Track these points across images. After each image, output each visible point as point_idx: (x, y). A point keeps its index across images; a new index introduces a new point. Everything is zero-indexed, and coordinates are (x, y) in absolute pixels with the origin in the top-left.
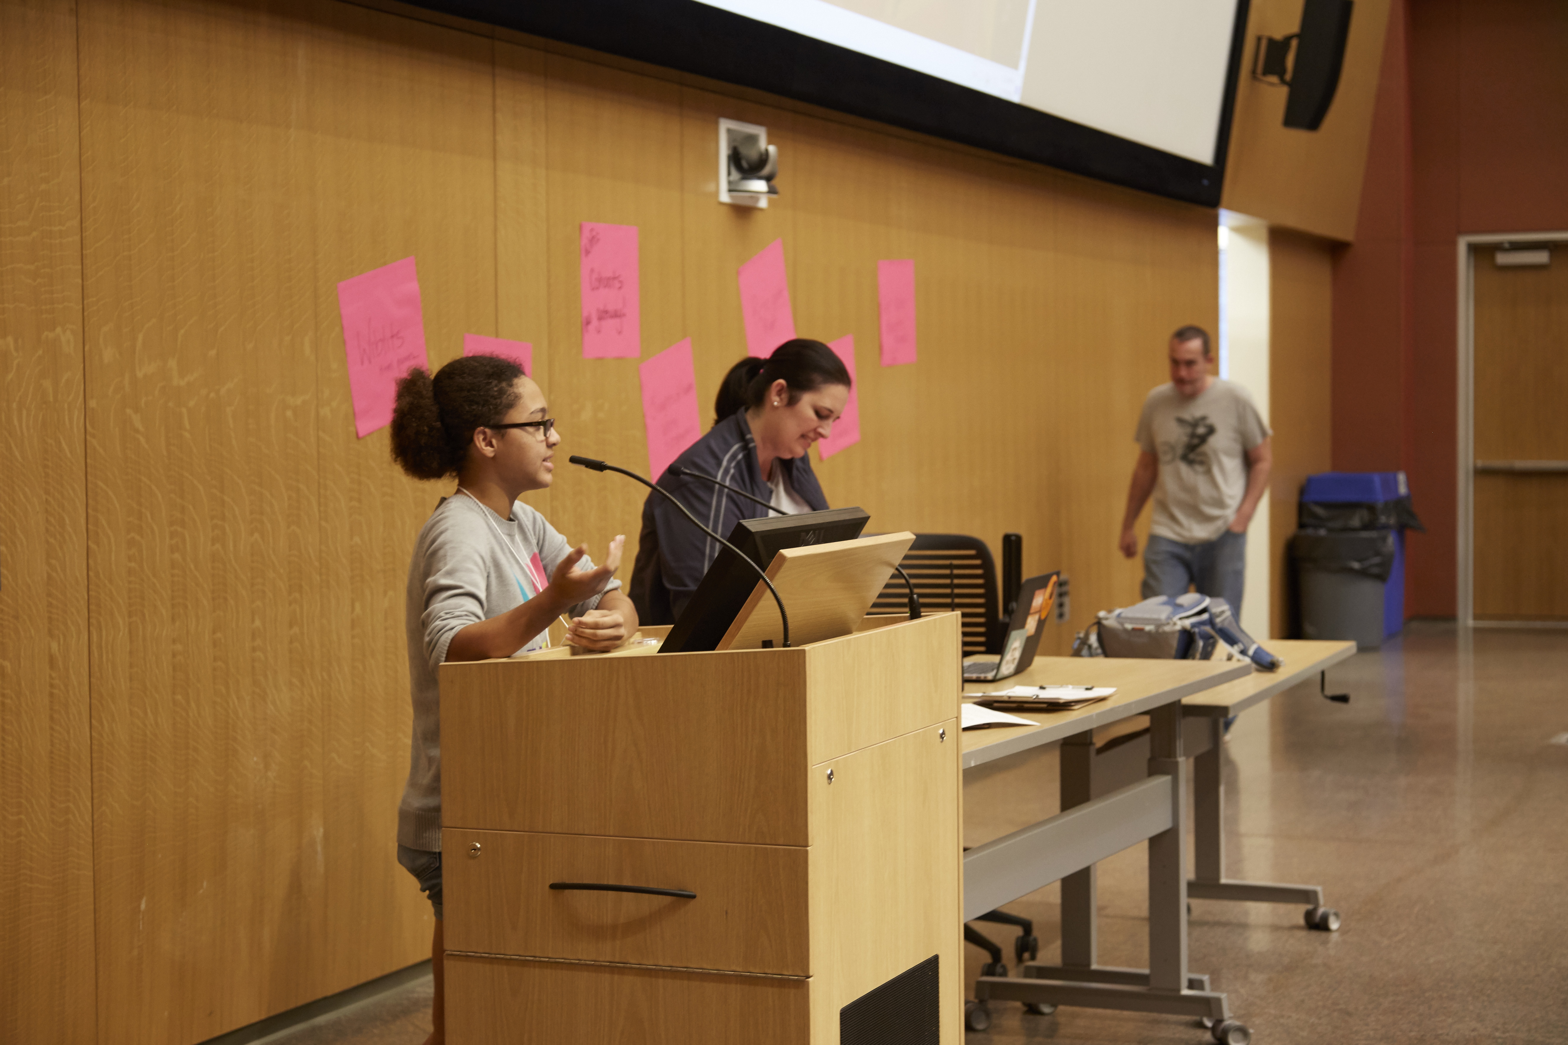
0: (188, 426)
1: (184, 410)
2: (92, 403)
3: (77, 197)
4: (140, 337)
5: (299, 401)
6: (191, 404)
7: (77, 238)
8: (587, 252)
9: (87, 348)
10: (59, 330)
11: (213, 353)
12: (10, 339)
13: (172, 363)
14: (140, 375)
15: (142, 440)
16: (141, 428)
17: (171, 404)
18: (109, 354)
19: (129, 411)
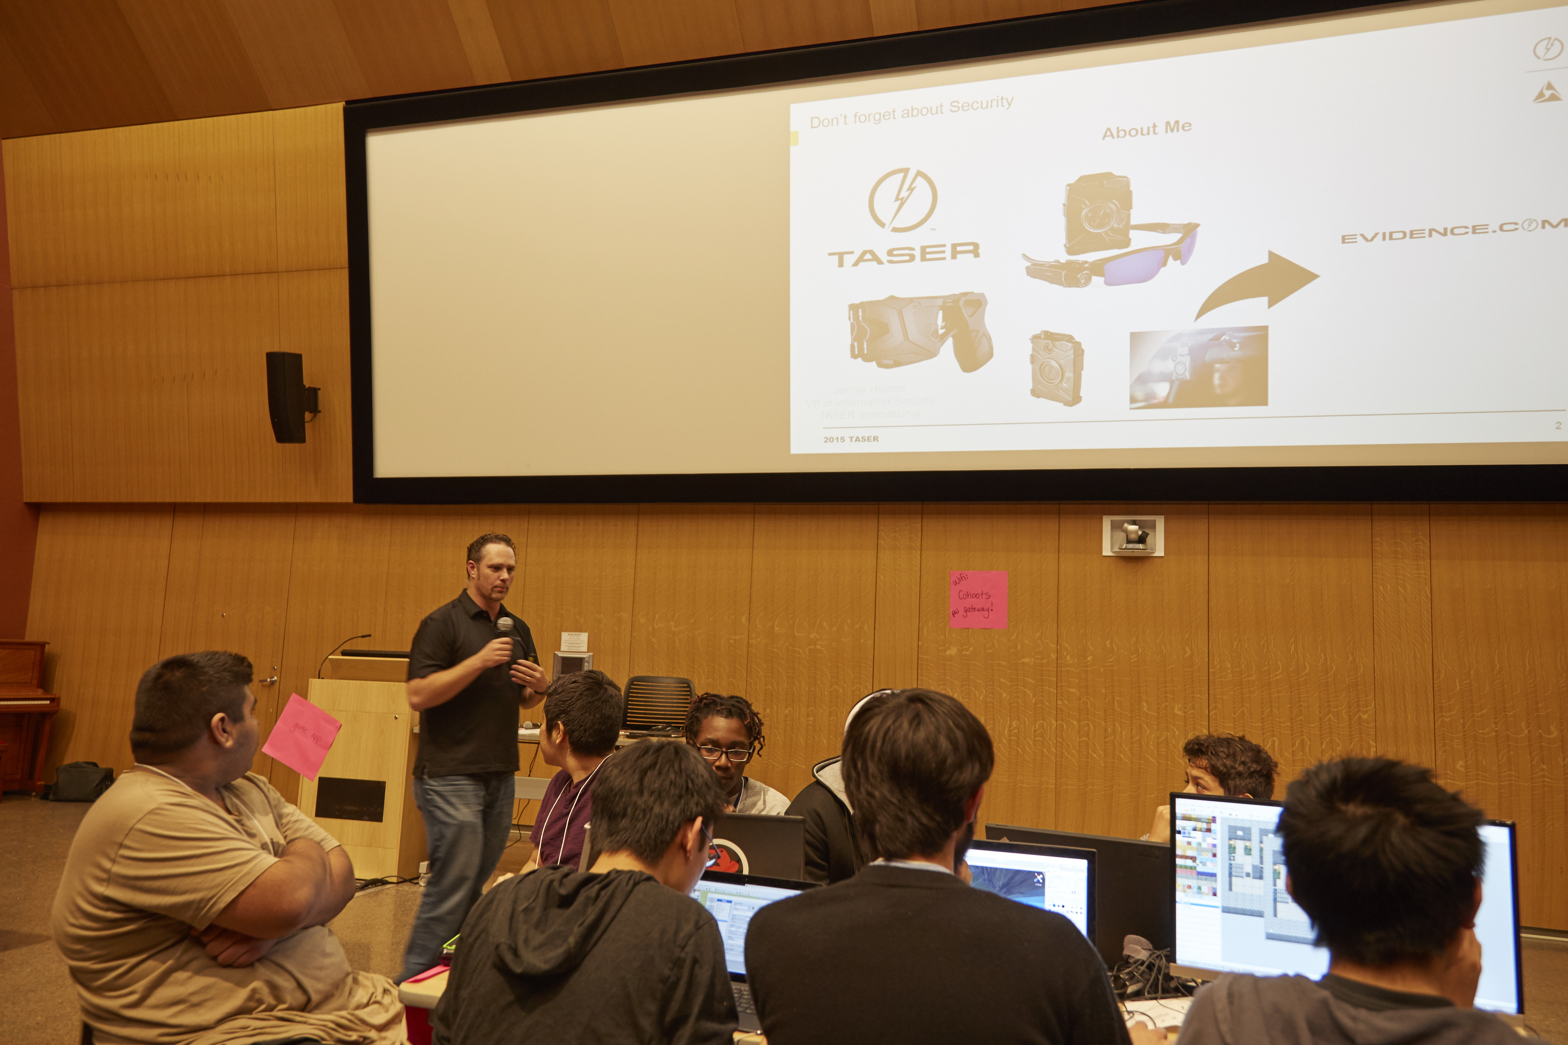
0: (678, 643)
1: (677, 638)
2: (635, 634)
3: (633, 576)
4: (657, 616)
5: (738, 637)
6: (680, 636)
7: (632, 588)
8: (956, 583)
9: (633, 618)
10: (622, 613)
11: (693, 621)
12: (602, 616)
13: (672, 624)
14: (656, 627)
15: (655, 645)
16: (655, 642)
17: (670, 636)
18: (642, 621)
19: (650, 637)
